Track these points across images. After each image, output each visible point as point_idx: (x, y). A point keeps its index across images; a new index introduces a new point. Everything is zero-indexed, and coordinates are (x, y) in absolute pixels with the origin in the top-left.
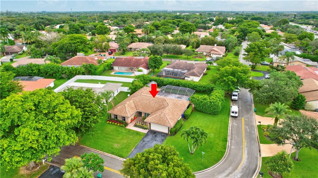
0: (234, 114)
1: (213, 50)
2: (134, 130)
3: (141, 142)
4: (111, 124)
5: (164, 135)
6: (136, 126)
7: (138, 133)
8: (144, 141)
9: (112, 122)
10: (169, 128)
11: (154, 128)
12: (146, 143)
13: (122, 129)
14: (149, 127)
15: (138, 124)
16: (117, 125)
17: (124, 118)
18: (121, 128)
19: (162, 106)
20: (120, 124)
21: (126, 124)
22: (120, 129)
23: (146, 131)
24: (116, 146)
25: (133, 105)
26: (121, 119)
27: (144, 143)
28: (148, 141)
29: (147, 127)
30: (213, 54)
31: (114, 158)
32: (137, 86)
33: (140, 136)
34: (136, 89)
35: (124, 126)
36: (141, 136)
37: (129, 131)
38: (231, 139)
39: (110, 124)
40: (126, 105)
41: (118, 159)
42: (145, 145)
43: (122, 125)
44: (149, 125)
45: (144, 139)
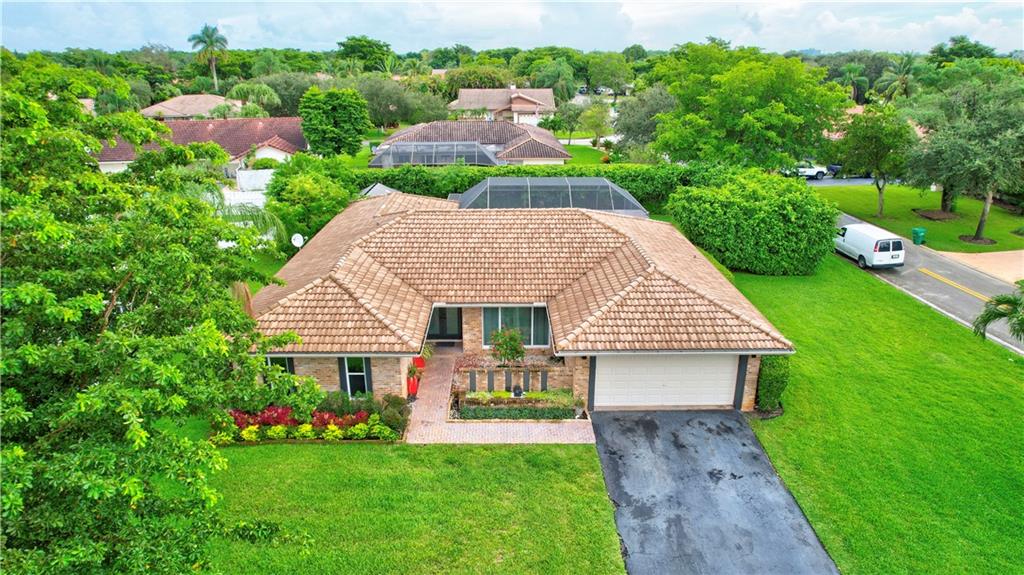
0: (892, 253)
2: (486, 447)
3: (629, 520)
4: (264, 439)
7: (536, 460)
8: (644, 512)
9: (266, 423)
11: (617, 391)
12: (676, 522)
13: (380, 461)
15: (483, 395)
16: (319, 438)
17: (357, 372)
18: (366, 451)
20: (341, 426)
21: (396, 416)
22: (360, 462)
23: (577, 433)
26: (336, 388)
27: (659, 523)
28: (675, 501)
29: (565, 400)
33: (569, 478)
35: (387, 431)
36: (579, 472)
37: (451, 462)
39: (250, 443)
42: (682, 535)
43: (361, 426)
45: (628, 490)
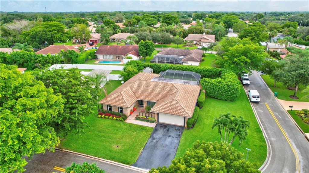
0: (256, 99)
1: (203, 38)
2: (136, 125)
3: (151, 140)
4: (105, 118)
5: (180, 129)
6: (137, 118)
7: (143, 128)
8: (154, 139)
9: (106, 115)
10: (185, 118)
11: (163, 119)
12: (157, 141)
13: (120, 124)
14: (157, 120)
15: (141, 116)
16: (112, 119)
17: (121, 109)
18: (118, 122)
19: (170, 92)
20: (116, 117)
21: (125, 118)
22: (117, 124)
23: (153, 125)
24: (115, 147)
25: (131, 92)
26: (118, 111)
27: (155, 141)
28: (160, 138)
29: (153, 120)
30: (203, 42)
31: (115, 166)
32: (130, 72)
33: (146, 132)
34: (130, 76)
35: (122, 119)
36: (148, 131)
37: (130, 126)
38: (265, 129)
39: (103, 118)
40: (122, 92)
41: (121, 167)
42: (157, 143)
43: (119, 118)
44: (156, 116)
45: (154, 136)
